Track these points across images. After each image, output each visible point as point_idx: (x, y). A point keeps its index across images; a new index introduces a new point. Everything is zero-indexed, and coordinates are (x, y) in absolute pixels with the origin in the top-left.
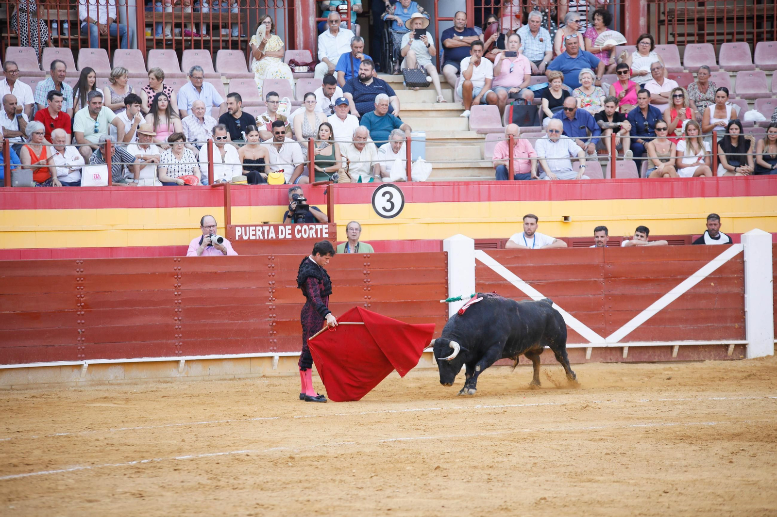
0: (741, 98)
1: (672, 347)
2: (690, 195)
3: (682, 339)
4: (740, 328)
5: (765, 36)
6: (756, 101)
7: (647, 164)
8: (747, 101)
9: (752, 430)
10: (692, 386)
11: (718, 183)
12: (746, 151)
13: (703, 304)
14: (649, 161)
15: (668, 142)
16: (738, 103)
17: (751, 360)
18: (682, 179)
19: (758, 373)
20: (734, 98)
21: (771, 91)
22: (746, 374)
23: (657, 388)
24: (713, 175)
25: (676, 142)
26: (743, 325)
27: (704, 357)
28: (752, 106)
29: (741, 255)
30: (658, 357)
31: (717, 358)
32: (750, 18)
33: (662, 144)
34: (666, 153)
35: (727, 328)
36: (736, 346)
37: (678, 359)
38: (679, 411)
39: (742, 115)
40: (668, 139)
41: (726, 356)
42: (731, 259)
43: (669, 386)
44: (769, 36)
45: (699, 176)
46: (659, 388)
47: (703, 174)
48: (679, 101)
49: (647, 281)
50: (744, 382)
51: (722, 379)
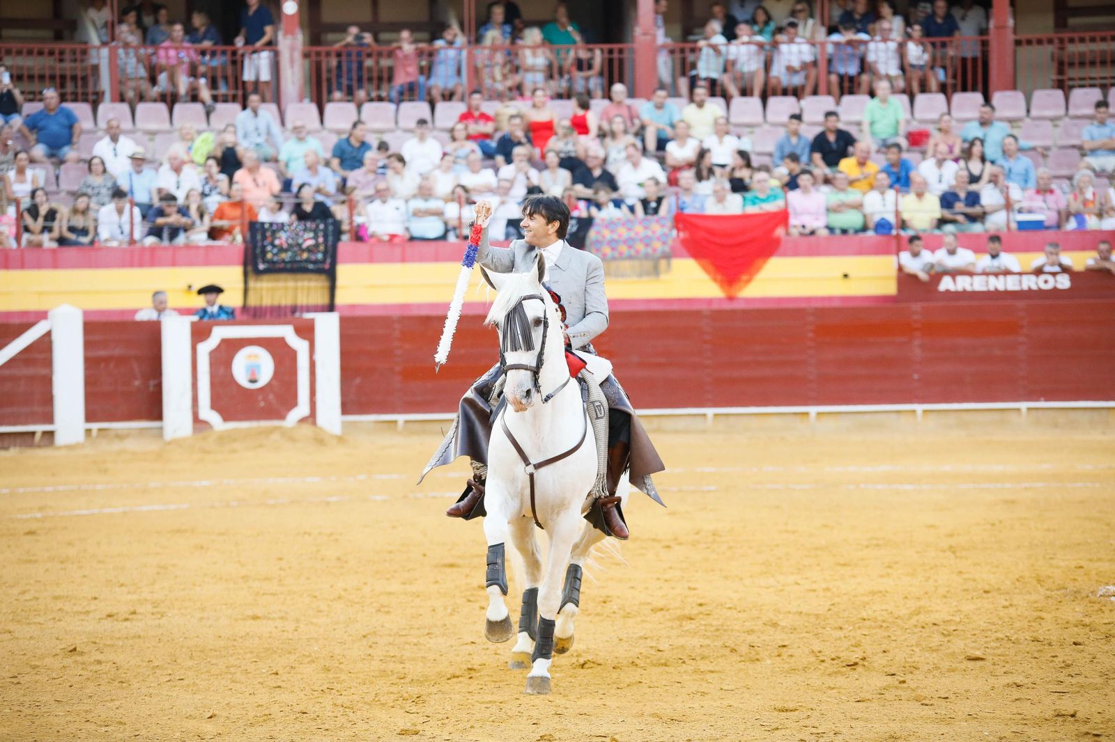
4: (48, 413)
5: (69, 97)
11: (22, 253)
12: (53, 221)
17: (59, 447)
24: (18, 246)
26: (50, 409)
27: (8, 446)
29: (49, 334)
31: (22, 446)
32: (52, 78)
35: (33, 413)
36: (45, 433)
41: (33, 443)
42: (37, 339)
44: (73, 97)
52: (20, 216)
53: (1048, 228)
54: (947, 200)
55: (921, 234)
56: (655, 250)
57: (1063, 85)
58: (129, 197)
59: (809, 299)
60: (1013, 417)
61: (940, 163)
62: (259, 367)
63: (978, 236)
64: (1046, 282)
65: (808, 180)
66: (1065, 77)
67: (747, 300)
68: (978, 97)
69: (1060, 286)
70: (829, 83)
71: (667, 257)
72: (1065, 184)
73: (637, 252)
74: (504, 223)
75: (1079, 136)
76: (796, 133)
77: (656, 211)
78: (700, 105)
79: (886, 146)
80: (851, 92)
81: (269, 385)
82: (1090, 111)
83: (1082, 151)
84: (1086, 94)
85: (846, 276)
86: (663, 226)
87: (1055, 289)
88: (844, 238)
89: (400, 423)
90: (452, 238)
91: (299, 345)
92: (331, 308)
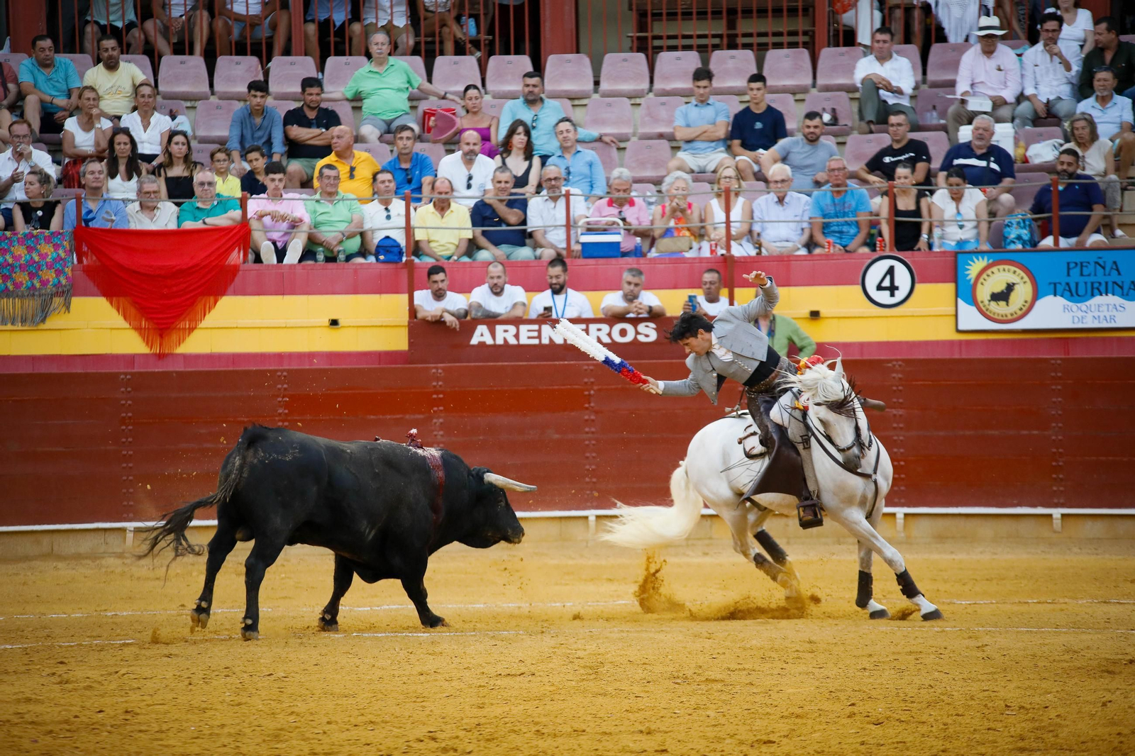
53: (624, 254)
54: (482, 214)
55: (443, 262)
56: (44, 283)
57: (647, 47)
59: (280, 357)
60: (576, 530)
61: (469, 159)
63: (525, 265)
64: (623, 333)
65: (280, 180)
66: (649, 34)
67: (187, 358)
68: (525, 62)
69: (641, 338)
70: (306, 36)
71: (67, 293)
72: (650, 190)
73: (17, 285)
75: (670, 121)
76: (262, 111)
77: (45, 223)
78: (112, 66)
79: (390, 131)
80: (339, 52)
82: (687, 84)
83: (674, 143)
84: (678, 59)
85: (334, 323)
86: (56, 247)
87: (635, 342)
88: (330, 265)
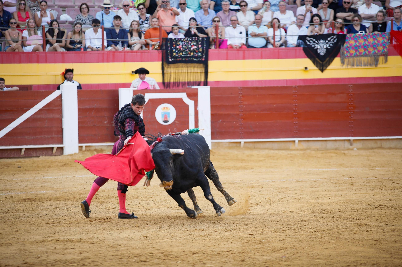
0: (58, 7)
1: (21, 149)
2: (31, 62)
3: (27, 144)
4: (60, 137)
6: (66, 9)
7: (5, 44)
8: (61, 9)
9: (66, 195)
10: (33, 171)
11: (46, 55)
12: (62, 37)
13: (39, 124)
14: (6, 42)
15: (17, 31)
16: (56, 10)
17: (66, 155)
18: (26, 53)
19: (70, 163)
20: (54, 7)
21: (74, 4)
22: (63, 164)
23: (12, 172)
24: (44, 51)
25: (22, 31)
26: (61, 136)
27: (39, 154)
28: (64, 12)
29: (60, 96)
30: (13, 154)
31: (47, 155)
33: (14, 32)
34: (16, 37)
35: (52, 138)
36: (58, 148)
37: (24, 156)
38: (25, 185)
39: (58, 17)
40: (17, 29)
41: (52, 153)
42: (55, 99)
43: (19, 171)
45: (36, 51)
46: (13, 172)
47: (38, 50)
48: (22, 7)
49: (6, 111)
50: (62, 168)
51: (49, 167)
52: (44, 35)
56: (379, 51)
58: (101, 25)
62: (169, 113)
71: (386, 55)
73: (369, 52)
74: (297, 37)
81: (174, 123)
86: (384, 38)
89: (242, 143)
90: (270, 46)
91: (190, 103)
92: (206, 83)
